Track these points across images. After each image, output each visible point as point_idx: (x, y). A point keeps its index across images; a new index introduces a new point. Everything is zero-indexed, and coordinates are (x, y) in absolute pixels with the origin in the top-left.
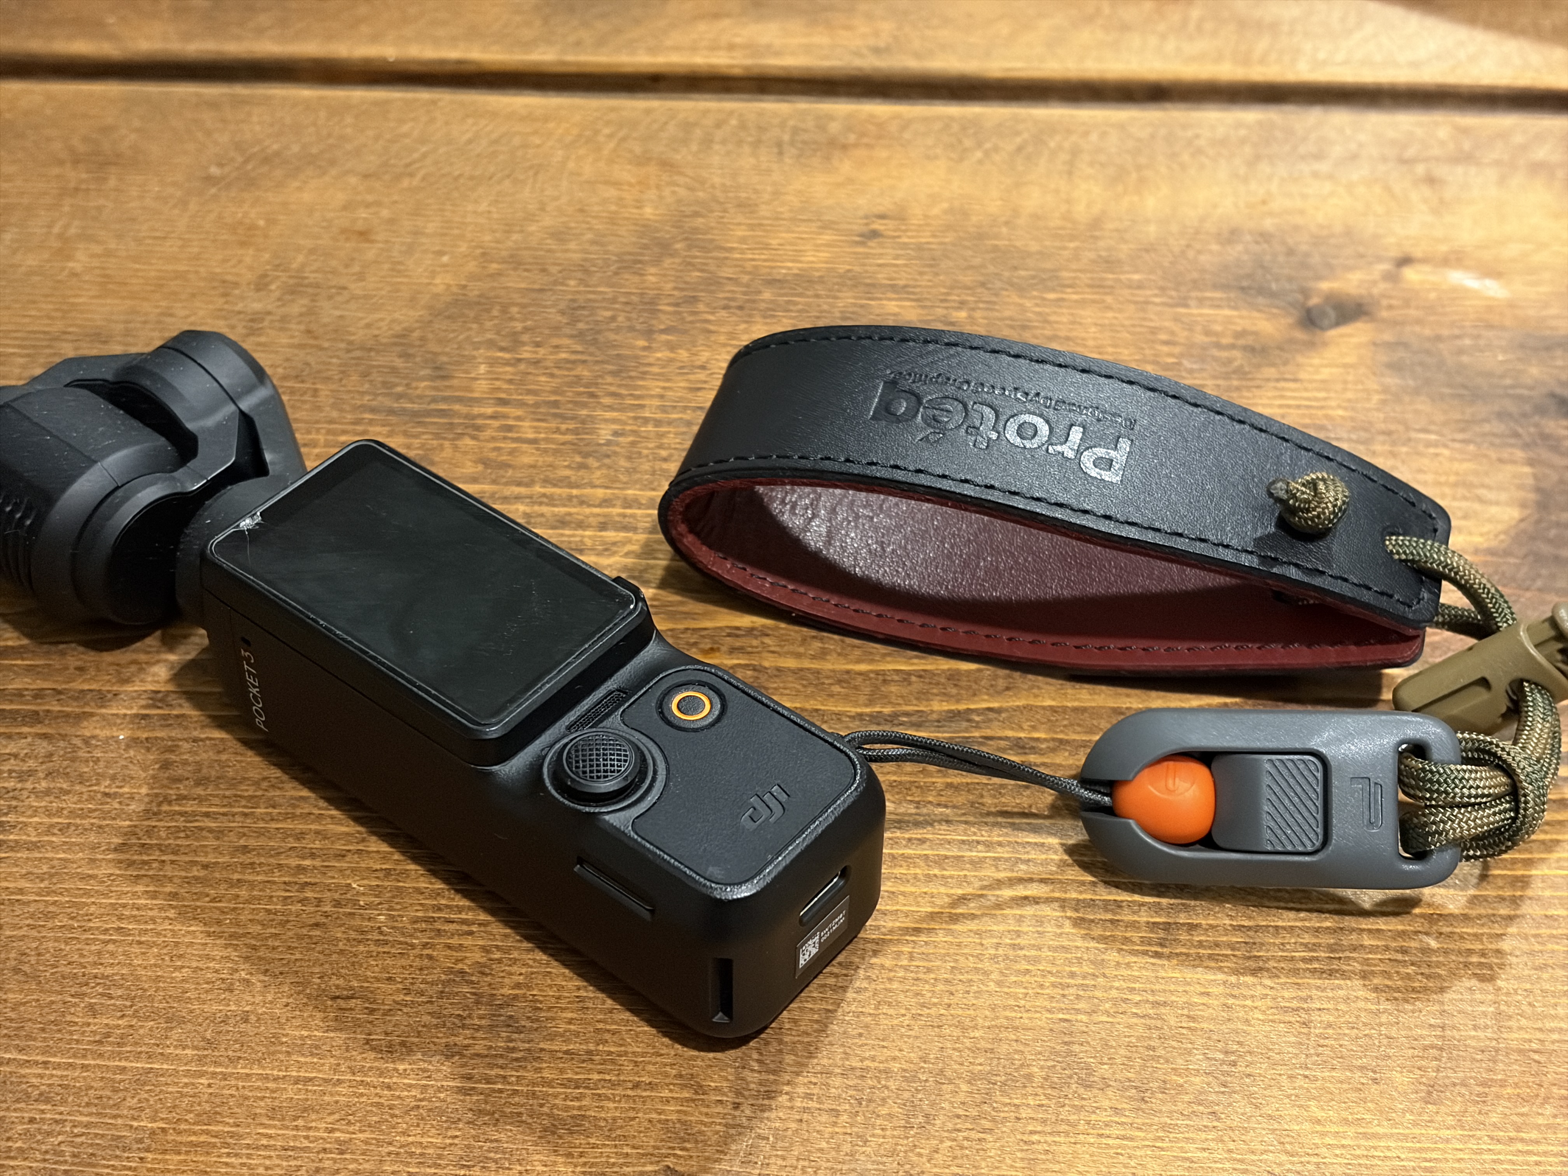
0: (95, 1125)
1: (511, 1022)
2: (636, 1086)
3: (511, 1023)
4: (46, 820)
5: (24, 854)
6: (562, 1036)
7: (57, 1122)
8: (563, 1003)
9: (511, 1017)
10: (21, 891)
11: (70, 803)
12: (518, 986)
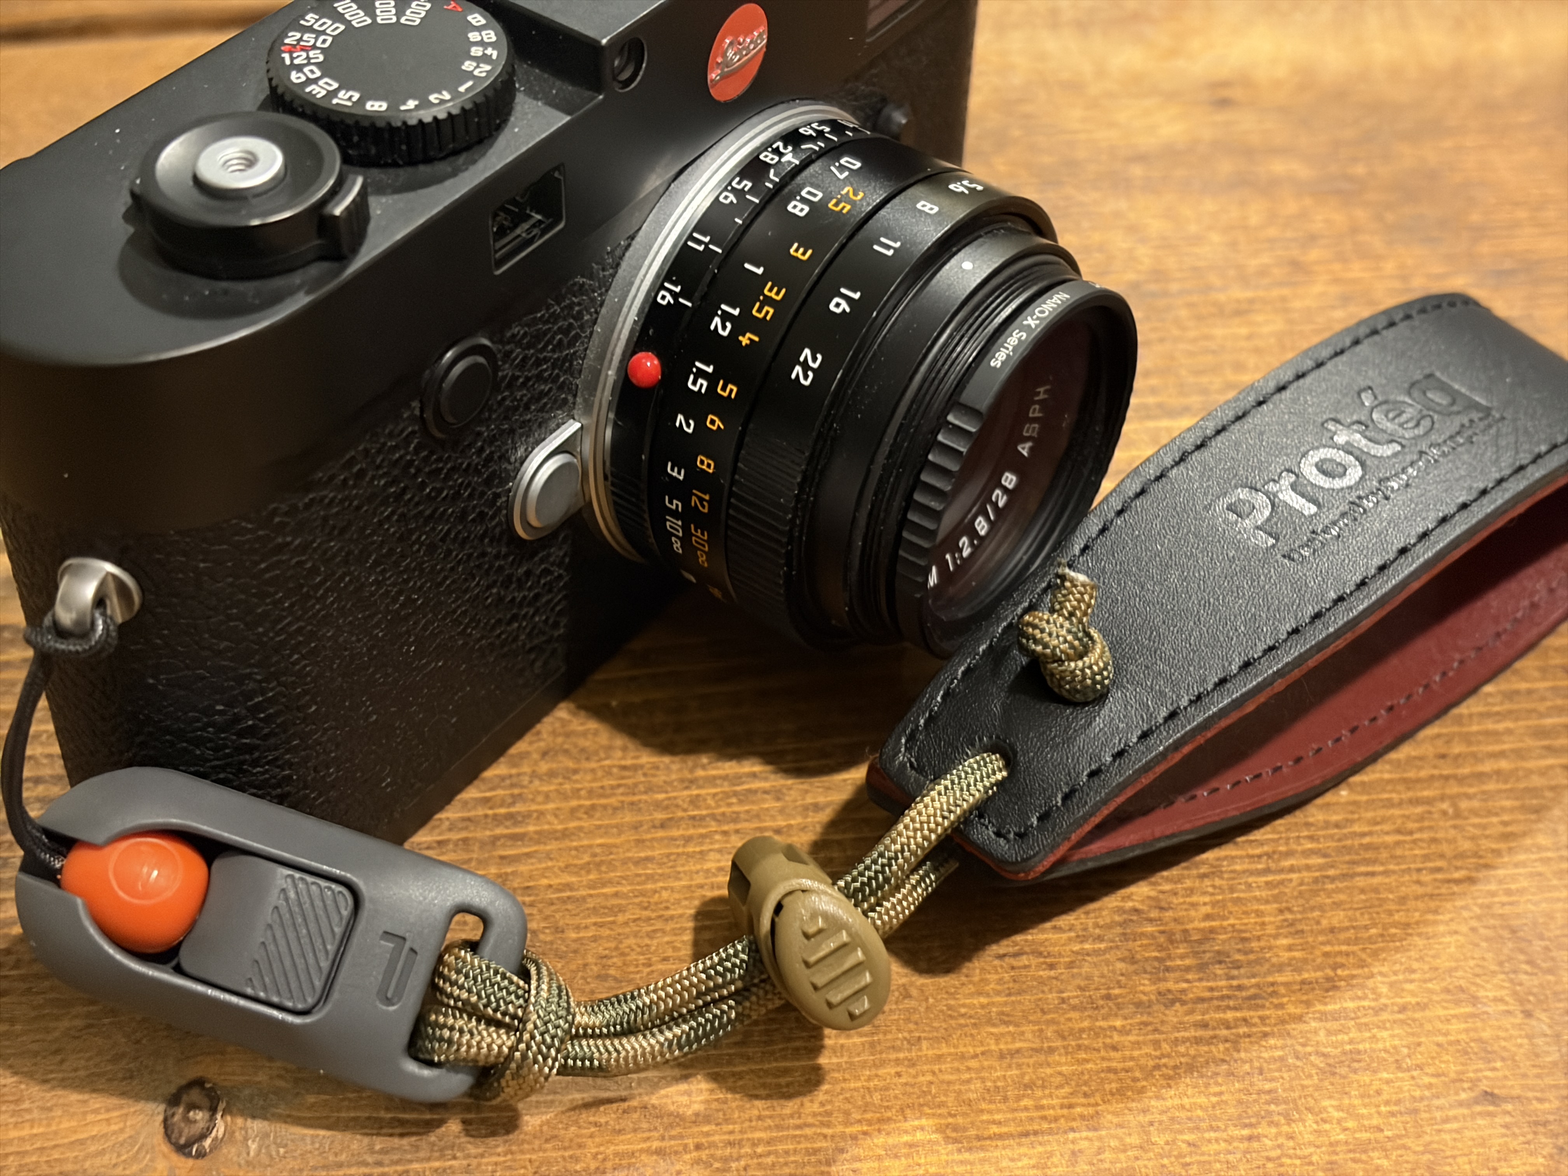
0: (780, 1140)
1: (1222, 958)
2: (1403, 1009)
3: (1220, 958)
4: (563, 805)
5: (552, 846)
6: (1289, 965)
7: (731, 1144)
8: (1270, 930)
9: (1219, 952)
10: (568, 886)
11: (584, 782)
12: (1208, 917)
